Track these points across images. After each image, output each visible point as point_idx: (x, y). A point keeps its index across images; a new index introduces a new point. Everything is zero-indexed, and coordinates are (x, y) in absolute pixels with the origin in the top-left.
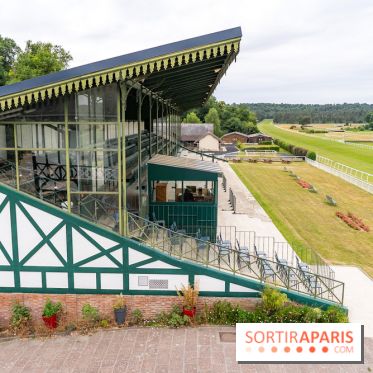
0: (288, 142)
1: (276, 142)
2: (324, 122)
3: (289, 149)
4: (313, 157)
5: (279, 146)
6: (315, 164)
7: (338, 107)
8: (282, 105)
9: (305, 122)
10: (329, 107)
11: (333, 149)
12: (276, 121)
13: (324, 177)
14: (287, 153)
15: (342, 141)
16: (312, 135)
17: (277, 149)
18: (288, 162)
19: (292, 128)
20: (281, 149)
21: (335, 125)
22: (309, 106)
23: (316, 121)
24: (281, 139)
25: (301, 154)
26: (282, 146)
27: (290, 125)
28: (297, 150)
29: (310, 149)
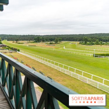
0: (11, 47)
1: (8, 47)
2: (23, 40)
3: (12, 49)
4: (19, 51)
5: (9, 48)
6: (19, 53)
7: (27, 36)
8: (10, 35)
9: (17, 40)
10: (24, 36)
11: (25, 48)
12: (8, 40)
13: (21, 56)
14: (11, 50)
15: (28, 46)
16: (19, 44)
17: (8, 49)
18: (12, 52)
19: (13, 42)
20: (9, 49)
21: (26, 41)
22: (18, 35)
23: (20, 40)
24: (9, 46)
25: (15, 50)
26: (10, 48)
27: (12, 41)
28: (14, 49)
29: (18, 48)
